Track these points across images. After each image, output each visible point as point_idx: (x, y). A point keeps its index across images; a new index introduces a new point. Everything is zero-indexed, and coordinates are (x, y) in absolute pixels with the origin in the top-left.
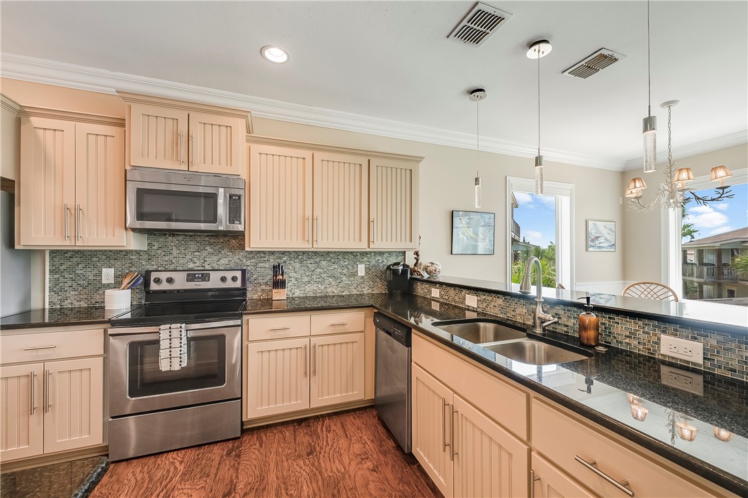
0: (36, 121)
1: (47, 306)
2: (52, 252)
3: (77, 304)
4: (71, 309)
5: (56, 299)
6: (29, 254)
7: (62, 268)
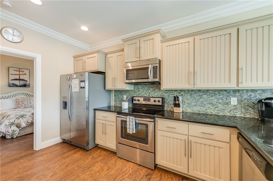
0: (108, 56)
1: (114, 105)
2: (115, 91)
3: (119, 105)
4: (118, 106)
5: (115, 103)
6: (110, 91)
7: (116, 95)
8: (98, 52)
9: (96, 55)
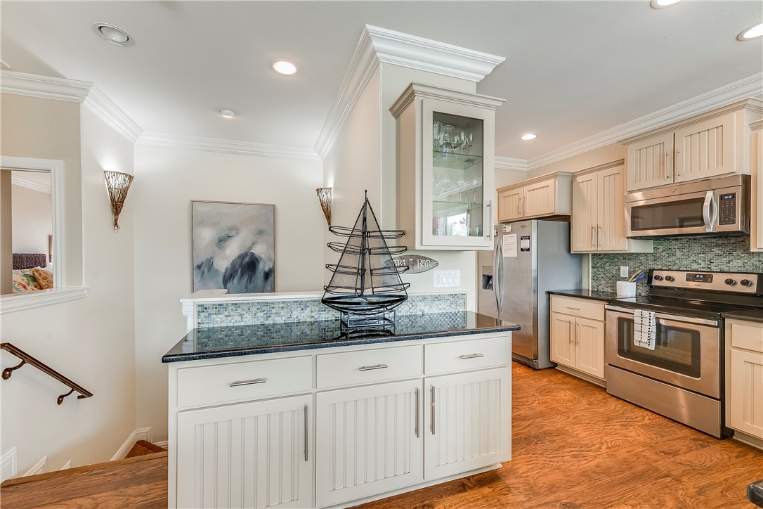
0: (579, 179)
1: (590, 288)
2: (593, 255)
3: (606, 290)
4: (603, 292)
5: (595, 284)
6: (580, 257)
7: (598, 265)
8: (555, 176)
9: (550, 182)
